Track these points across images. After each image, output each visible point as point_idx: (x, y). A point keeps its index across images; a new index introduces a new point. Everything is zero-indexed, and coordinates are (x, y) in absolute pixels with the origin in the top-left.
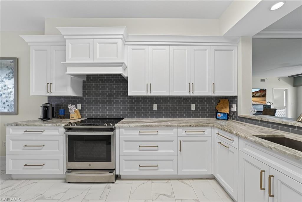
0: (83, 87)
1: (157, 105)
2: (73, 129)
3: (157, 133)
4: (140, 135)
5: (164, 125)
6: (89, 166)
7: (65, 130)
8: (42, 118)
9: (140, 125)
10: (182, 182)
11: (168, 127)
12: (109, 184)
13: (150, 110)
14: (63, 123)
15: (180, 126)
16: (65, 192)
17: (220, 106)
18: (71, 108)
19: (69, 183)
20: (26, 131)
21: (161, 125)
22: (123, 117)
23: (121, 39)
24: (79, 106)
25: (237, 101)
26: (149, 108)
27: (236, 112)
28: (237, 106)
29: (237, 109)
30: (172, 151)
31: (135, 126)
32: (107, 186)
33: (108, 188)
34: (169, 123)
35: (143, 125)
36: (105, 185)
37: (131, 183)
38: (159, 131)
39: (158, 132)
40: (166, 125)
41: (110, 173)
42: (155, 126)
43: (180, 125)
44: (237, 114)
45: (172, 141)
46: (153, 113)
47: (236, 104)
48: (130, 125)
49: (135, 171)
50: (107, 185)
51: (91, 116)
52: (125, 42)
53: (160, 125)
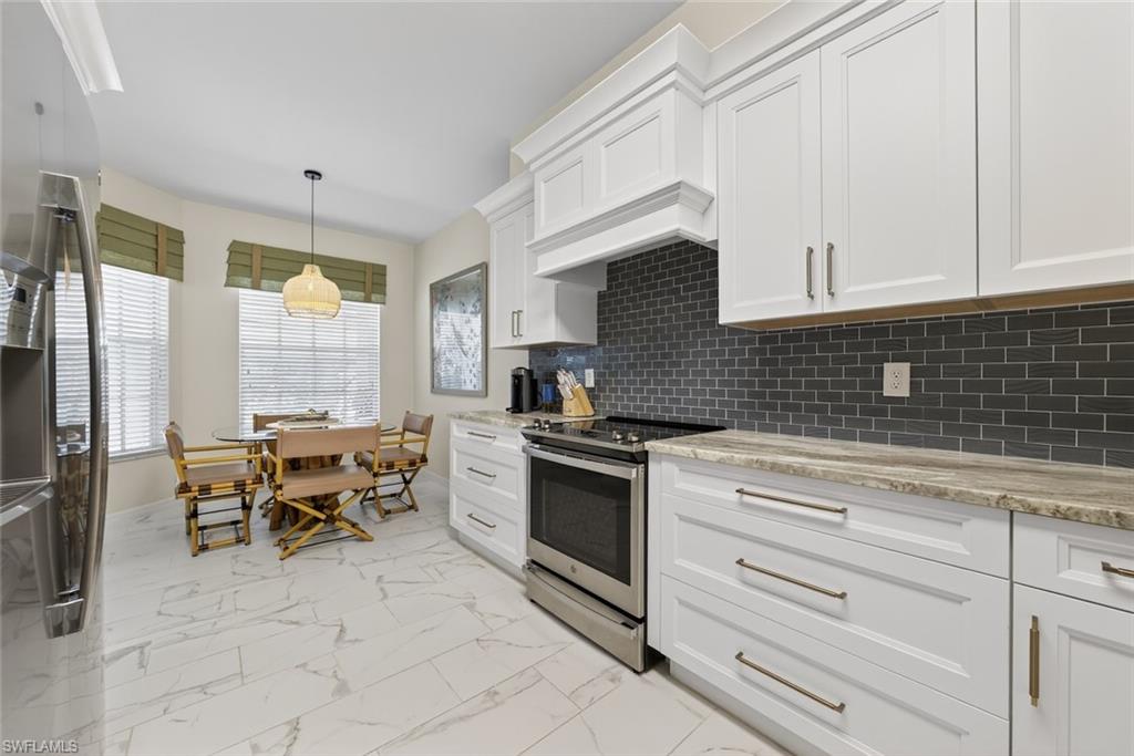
0: (600, 313)
1: (905, 367)
2: (545, 441)
3: (838, 518)
4: (743, 504)
5: (884, 481)
6: (570, 571)
7: (523, 441)
8: (510, 406)
9: (744, 457)
11: (914, 498)
12: (621, 668)
13: (865, 398)
14: (525, 420)
15: (1034, 511)
16: (511, 621)
18: (566, 380)
19: (532, 601)
20: (472, 434)
21: (864, 478)
22: (724, 425)
23: (673, 89)
24: (590, 378)
26: (852, 385)
30: (955, 668)
31: (720, 462)
32: (614, 671)
33: (612, 680)
34: (943, 479)
35: (755, 458)
36: (613, 663)
37: (700, 716)
38: (851, 510)
39: (843, 511)
40: (904, 481)
41: (624, 624)
42: (825, 477)
43: (1033, 500)
45: (959, 600)
46: (880, 412)
48: (698, 451)
49: (721, 674)
50: (615, 667)
51: (620, 411)
52: (705, 91)
53: (854, 477)
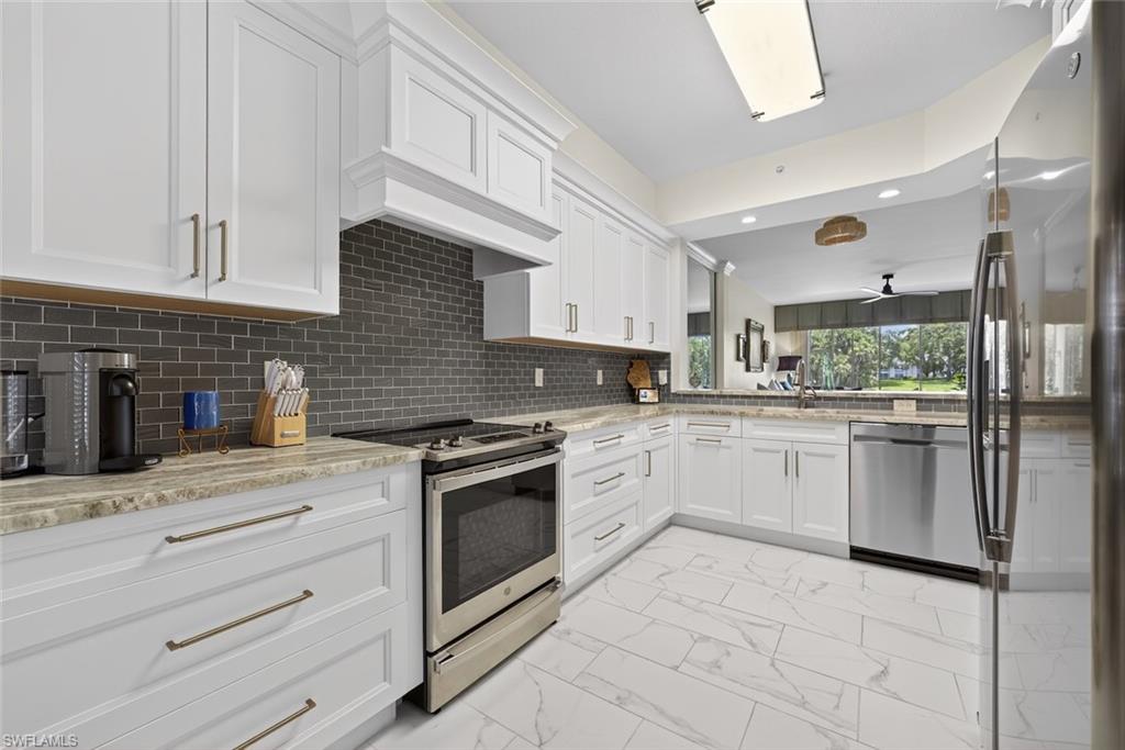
1: (542, 371)
6: (505, 596)
10: (648, 548)
13: (529, 388)
17: (634, 375)
19: (437, 712)
25: (669, 363)
26: (525, 381)
27: (668, 385)
28: (669, 374)
29: (669, 379)
44: (669, 389)
46: (533, 396)
47: (669, 369)
50: (551, 634)
